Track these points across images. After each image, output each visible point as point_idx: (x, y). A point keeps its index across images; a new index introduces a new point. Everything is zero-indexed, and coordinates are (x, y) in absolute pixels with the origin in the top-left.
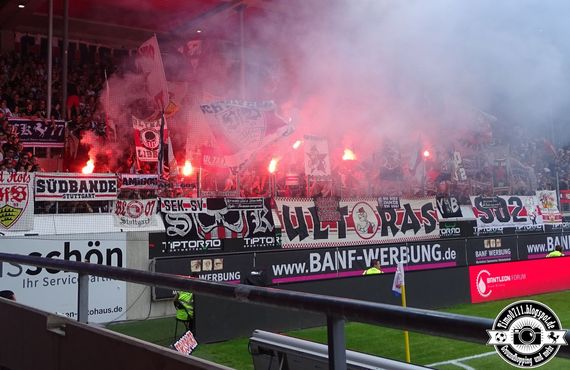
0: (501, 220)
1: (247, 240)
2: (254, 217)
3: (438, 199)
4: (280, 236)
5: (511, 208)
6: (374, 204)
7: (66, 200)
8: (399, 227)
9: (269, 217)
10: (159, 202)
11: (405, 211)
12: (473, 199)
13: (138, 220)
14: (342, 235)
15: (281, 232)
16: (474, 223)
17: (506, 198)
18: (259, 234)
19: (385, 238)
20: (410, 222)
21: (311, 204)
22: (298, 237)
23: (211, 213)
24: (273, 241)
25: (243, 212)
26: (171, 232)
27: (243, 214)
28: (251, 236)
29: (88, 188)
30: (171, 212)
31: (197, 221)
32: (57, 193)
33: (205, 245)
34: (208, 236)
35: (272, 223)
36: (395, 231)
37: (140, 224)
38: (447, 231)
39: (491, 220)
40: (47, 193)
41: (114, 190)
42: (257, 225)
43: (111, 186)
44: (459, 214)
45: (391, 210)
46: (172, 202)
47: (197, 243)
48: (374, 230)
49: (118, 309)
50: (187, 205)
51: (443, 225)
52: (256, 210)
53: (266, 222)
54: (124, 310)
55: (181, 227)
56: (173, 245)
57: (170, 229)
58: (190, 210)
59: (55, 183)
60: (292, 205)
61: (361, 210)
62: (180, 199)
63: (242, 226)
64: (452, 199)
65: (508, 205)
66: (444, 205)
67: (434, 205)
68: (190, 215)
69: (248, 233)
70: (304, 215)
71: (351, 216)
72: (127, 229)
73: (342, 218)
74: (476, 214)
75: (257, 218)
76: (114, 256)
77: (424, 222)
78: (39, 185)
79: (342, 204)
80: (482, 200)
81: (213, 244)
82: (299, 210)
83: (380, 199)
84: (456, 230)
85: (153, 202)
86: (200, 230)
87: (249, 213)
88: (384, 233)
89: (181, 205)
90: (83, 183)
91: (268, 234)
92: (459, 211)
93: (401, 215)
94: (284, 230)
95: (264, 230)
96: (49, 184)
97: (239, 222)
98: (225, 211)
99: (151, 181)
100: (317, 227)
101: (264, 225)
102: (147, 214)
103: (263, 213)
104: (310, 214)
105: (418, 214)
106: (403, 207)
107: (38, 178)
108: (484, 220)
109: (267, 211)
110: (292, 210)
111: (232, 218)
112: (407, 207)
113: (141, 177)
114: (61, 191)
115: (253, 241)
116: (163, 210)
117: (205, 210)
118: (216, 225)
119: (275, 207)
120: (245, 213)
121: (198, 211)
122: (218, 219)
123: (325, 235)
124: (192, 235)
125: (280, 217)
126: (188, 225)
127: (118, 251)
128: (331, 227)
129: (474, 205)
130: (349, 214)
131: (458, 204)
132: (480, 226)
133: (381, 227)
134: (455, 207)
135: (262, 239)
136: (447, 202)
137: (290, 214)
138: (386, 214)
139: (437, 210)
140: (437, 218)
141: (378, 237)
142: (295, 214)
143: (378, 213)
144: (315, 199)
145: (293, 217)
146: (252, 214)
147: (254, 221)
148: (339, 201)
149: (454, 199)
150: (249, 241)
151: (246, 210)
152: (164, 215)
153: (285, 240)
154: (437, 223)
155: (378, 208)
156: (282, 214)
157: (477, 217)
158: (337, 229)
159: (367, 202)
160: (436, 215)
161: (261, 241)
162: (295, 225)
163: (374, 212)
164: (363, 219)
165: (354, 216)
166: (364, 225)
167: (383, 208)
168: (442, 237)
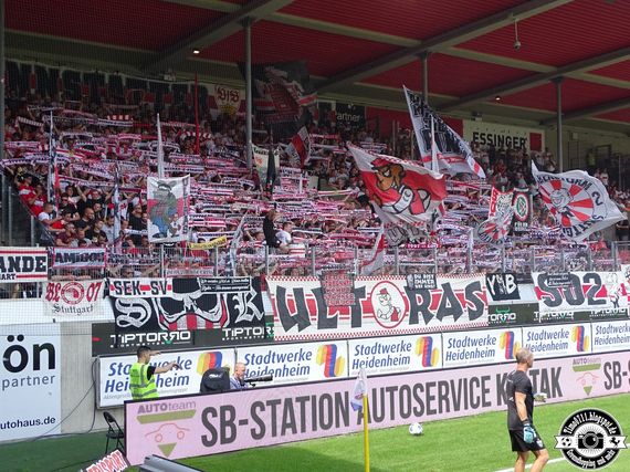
0: (571, 302)
1: (227, 331)
2: (237, 302)
3: (489, 276)
4: (272, 326)
5: (586, 288)
6: (402, 283)
8: (434, 312)
9: (258, 302)
10: (108, 283)
11: (442, 293)
12: (535, 276)
13: (77, 306)
14: (356, 323)
15: (273, 321)
16: (535, 307)
17: (581, 275)
18: (244, 324)
19: (414, 326)
20: (448, 305)
21: (317, 284)
22: (296, 327)
23: (179, 297)
24: (262, 331)
25: (222, 295)
26: (122, 322)
27: (222, 298)
28: (233, 325)
29: (7, 265)
30: (123, 296)
31: (158, 307)
33: (169, 338)
34: (173, 327)
35: (261, 309)
36: (428, 318)
37: (79, 312)
38: (497, 316)
39: (558, 302)
41: (44, 269)
42: (241, 312)
43: (39, 264)
44: (516, 295)
45: (424, 291)
46: (125, 283)
47: (157, 336)
48: (400, 316)
49: (50, 420)
50: (146, 288)
51: (492, 310)
52: (240, 293)
53: (254, 307)
54: (58, 420)
55: (136, 315)
56: (125, 339)
57: (121, 318)
58: (149, 294)
60: (290, 285)
61: (384, 292)
62: (136, 280)
63: (220, 312)
64: (508, 277)
65: (582, 283)
66: (496, 284)
67: (483, 284)
68: (149, 300)
69: (228, 323)
70: (306, 298)
71: (370, 299)
72: (62, 318)
73: (357, 302)
74: (539, 294)
75: (241, 303)
76: (44, 354)
77: (468, 307)
79: (358, 284)
80: (548, 278)
81: (180, 336)
82: (299, 292)
83: (410, 277)
85: (99, 284)
86: (163, 318)
87: (230, 296)
88: (414, 320)
89: (137, 288)
91: (255, 322)
92: (516, 291)
93: (437, 297)
94: (278, 317)
95: (250, 318)
97: (215, 309)
98: (197, 294)
99: (95, 257)
100: (323, 313)
101: (250, 311)
102: (89, 299)
103: (249, 296)
104: (314, 297)
105: (460, 296)
106: (440, 287)
108: (550, 303)
109: (254, 293)
110: (290, 291)
111: (207, 303)
112: (447, 287)
113: (81, 251)
115: (235, 332)
116: (112, 293)
117: (170, 294)
118: (184, 312)
119: (266, 288)
120: (225, 296)
121: (161, 295)
122: (188, 304)
123: (333, 324)
124: (152, 325)
125: (272, 301)
126: (146, 313)
127: (50, 348)
128: (341, 314)
129: (536, 284)
130: (367, 296)
131: (516, 282)
132: (544, 310)
133: (409, 313)
134: (510, 286)
135: (248, 329)
136: (500, 280)
137: (287, 298)
138: (417, 295)
139: (487, 290)
140: (485, 301)
141: (405, 325)
142: (293, 298)
143: (405, 295)
144: (321, 278)
145: (291, 301)
146: (235, 298)
147: (236, 307)
148: (354, 280)
149: (510, 276)
150: (230, 332)
151: (226, 293)
152: (113, 300)
153: (278, 330)
154: (486, 307)
155: (407, 288)
156: (275, 297)
157: (540, 298)
158: (350, 316)
159: (392, 281)
160: (484, 297)
161: (245, 331)
162: (293, 311)
163: (401, 293)
164: (385, 302)
165: (373, 299)
166: (386, 310)
167: (414, 289)
168: (492, 325)
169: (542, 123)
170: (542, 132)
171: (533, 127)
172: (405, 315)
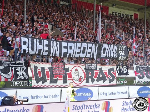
0: (148, 77)
1: (13, 82)
2: (18, 71)
3: (117, 66)
4: (31, 81)
6: (83, 67)
8: (95, 79)
9: (26, 71)
11: (99, 71)
12: (135, 67)
14: (65, 82)
15: (32, 79)
16: (134, 78)
18: (20, 80)
19: (87, 84)
20: (101, 77)
21: (50, 66)
22: (41, 82)
24: (27, 83)
25: (12, 68)
27: (12, 69)
28: (16, 80)
35: (27, 74)
36: (93, 81)
38: (120, 82)
39: (143, 77)
42: (19, 75)
44: (127, 74)
45: (92, 70)
48: (82, 80)
51: (118, 79)
52: (19, 68)
53: (25, 74)
60: (40, 66)
61: (76, 70)
63: (11, 75)
64: (124, 66)
66: (120, 69)
67: (115, 69)
69: (14, 79)
70: (45, 71)
71: (71, 72)
73: (65, 73)
74: (136, 74)
75: (20, 72)
77: (109, 77)
79: (66, 67)
80: (140, 68)
82: (43, 68)
83: (87, 65)
84: (125, 82)
87: (15, 69)
88: (87, 82)
91: (25, 79)
92: (127, 72)
93: (97, 73)
94: (34, 78)
95: (23, 78)
97: (9, 73)
98: (2, 67)
100: (52, 77)
101: (23, 75)
103: (23, 69)
104: (49, 71)
105: (106, 73)
106: (98, 69)
108: (140, 77)
109: (25, 68)
110: (39, 68)
111: (5, 71)
112: (101, 69)
115: (17, 83)
119: (30, 66)
120: (13, 69)
123: (56, 82)
125: (32, 71)
128: (59, 78)
129: (135, 70)
130: (70, 71)
131: (127, 69)
132: (137, 80)
133: (86, 79)
134: (125, 70)
135: (22, 82)
136: (121, 67)
137: (38, 70)
138: (89, 72)
139: (116, 71)
140: (115, 75)
141: (84, 83)
142: (41, 71)
143: (85, 72)
144: (52, 63)
145: (39, 72)
146: (17, 69)
147: (17, 73)
148: (65, 65)
149: (125, 66)
150: (14, 83)
151: (14, 67)
153: (34, 83)
154: (115, 78)
155: (85, 69)
156: (33, 70)
157: (136, 75)
158: (63, 79)
159: (79, 66)
160: (115, 74)
161: (21, 83)
162: (40, 76)
163: (83, 71)
164: (77, 74)
165: (72, 73)
166: (77, 77)
167: (88, 69)
168: (118, 85)
169: (139, 10)
170: (138, 13)
171: (135, 11)
172: (84, 79)
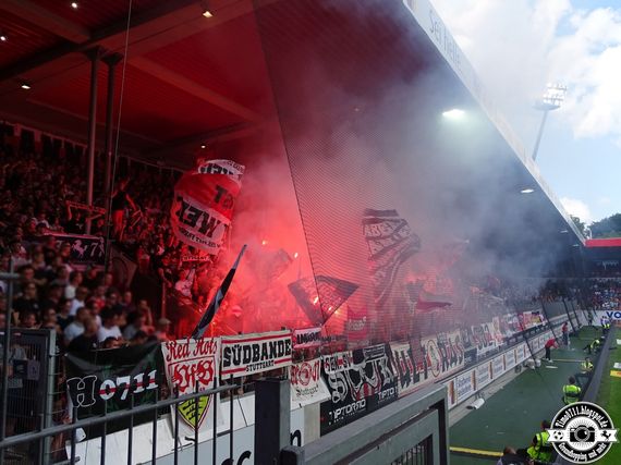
1: (380, 394)
2: (381, 368)
3: (460, 331)
4: (397, 385)
7: (250, 373)
8: (449, 361)
9: (390, 366)
10: (322, 361)
11: (449, 345)
13: (308, 387)
14: (426, 376)
15: (397, 381)
16: (476, 351)
18: (386, 386)
19: (444, 373)
20: (453, 355)
21: (408, 346)
22: (406, 384)
23: (357, 368)
24: (393, 392)
25: (374, 363)
26: (335, 398)
27: (374, 365)
28: (382, 389)
29: (269, 353)
30: (331, 372)
31: (349, 380)
32: (242, 365)
33: (356, 407)
34: (358, 396)
35: (392, 371)
37: (311, 392)
38: (467, 360)
40: (233, 367)
41: (289, 352)
42: (385, 376)
43: (287, 347)
46: (331, 359)
47: (351, 407)
48: (439, 367)
50: (341, 362)
52: (381, 359)
53: (389, 371)
55: (340, 390)
56: (336, 414)
57: (334, 394)
58: (343, 369)
59: (239, 350)
61: (431, 348)
62: (336, 355)
63: (376, 379)
67: (460, 337)
68: (343, 373)
69: (380, 387)
72: (303, 402)
73: (424, 358)
75: (383, 368)
76: (295, 441)
77: (458, 354)
78: (226, 356)
79: (422, 343)
81: (361, 405)
84: (470, 359)
85: (318, 363)
86: (353, 390)
88: (443, 369)
89: (337, 363)
90: (264, 345)
91: (391, 384)
94: (399, 377)
95: (389, 381)
96: (234, 351)
97: (374, 375)
98: (364, 364)
99: (316, 336)
100: (414, 370)
101: (388, 375)
102: (314, 379)
103: (385, 361)
105: (455, 347)
107: (224, 346)
112: (450, 341)
113: (310, 331)
114: (246, 361)
115: (383, 395)
116: (326, 370)
117: (353, 366)
118: (361, 382)
120: (376, 364)
121: (348, 369)
122: (362, 374)
124: (349, 398)
125: (395, 364)
126: (345, 387)
127: (298, 434)
135: (388, 391)
145: (402, 363)
146: (379, 363)
147: (382, 372)
150: (381, 396)
151: (376, 360)
152: (326, 377)
153: (400, 388)
156: (395, 360)
161: (387, 393)
162: (404, 371)
164: (434, 357)
165: (429, 355)
167: (440, 344)
